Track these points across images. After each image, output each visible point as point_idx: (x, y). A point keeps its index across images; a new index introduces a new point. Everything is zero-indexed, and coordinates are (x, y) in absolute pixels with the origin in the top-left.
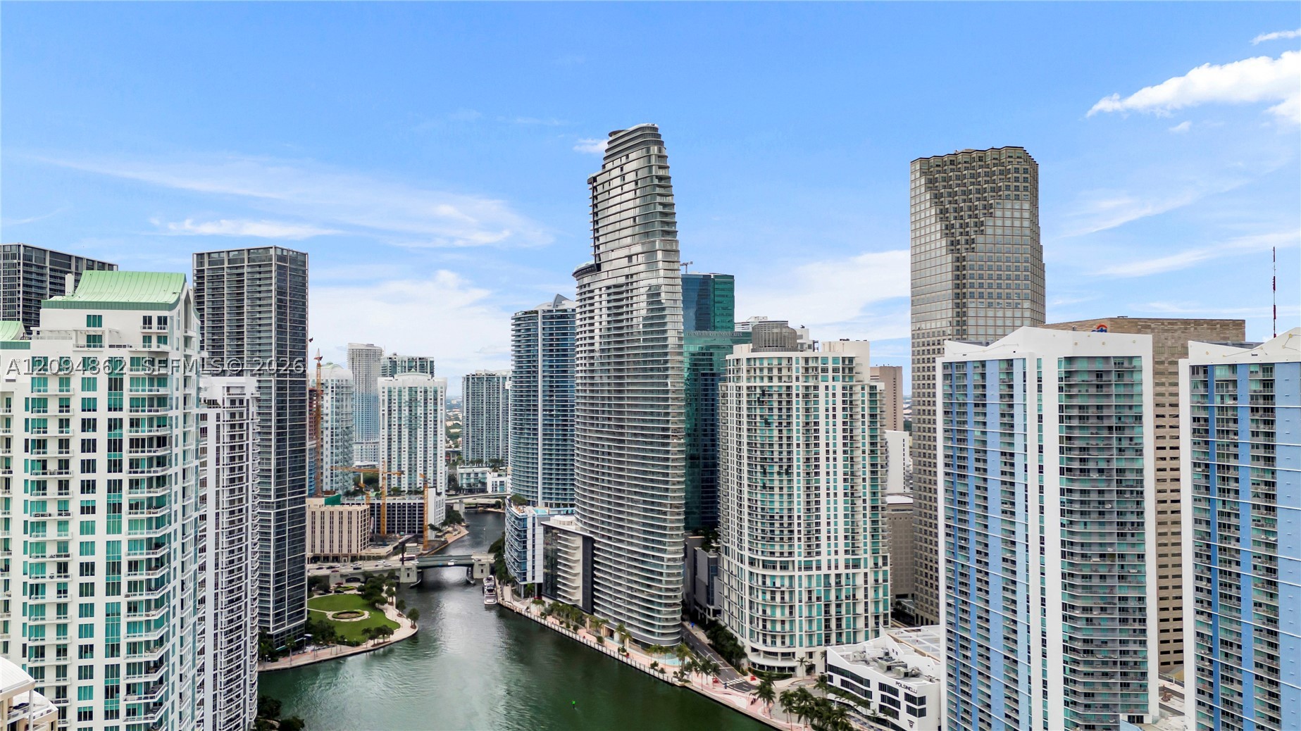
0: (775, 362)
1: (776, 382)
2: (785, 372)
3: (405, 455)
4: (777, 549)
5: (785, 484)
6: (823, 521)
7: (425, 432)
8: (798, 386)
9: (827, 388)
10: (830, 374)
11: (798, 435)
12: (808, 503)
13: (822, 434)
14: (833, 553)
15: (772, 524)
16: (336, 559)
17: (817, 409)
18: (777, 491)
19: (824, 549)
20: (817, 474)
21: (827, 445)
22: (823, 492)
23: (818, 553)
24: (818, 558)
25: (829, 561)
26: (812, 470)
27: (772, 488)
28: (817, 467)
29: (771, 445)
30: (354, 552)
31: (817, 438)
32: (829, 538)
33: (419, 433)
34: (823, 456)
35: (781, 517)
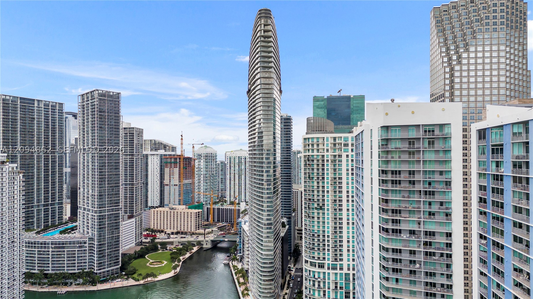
0: (315, 141)
1: (315, 153)
2: (321, 146)
3: (237, 187)
4: (316, 255)
5: (321, 214)
6: (345, 239)
7: (245, 176)
8: (329, 155)
9: (347, 156)
10: (350, 147)
11: (328, 186)
12: (335, 228)
13: (344, 185)
14: (351, 260)
15: (313, 240)
16: (186, 233)
17: (340, 170)
18: (316, 219)
19: (345, 257)
20: (341, 210)
21: (348, 192)
22: (345, 221)
23: (341, 260)
24: (341, 262)
25: (349, 265)
26: (337, 207)
27: (313, 217)
28: (341, 205)
29: (313, 191)
30: (193, 231)
31: (340, 187)
32: (348, 251)
33: (242, 177)
34: (344, 199)
35: (319, 236)
